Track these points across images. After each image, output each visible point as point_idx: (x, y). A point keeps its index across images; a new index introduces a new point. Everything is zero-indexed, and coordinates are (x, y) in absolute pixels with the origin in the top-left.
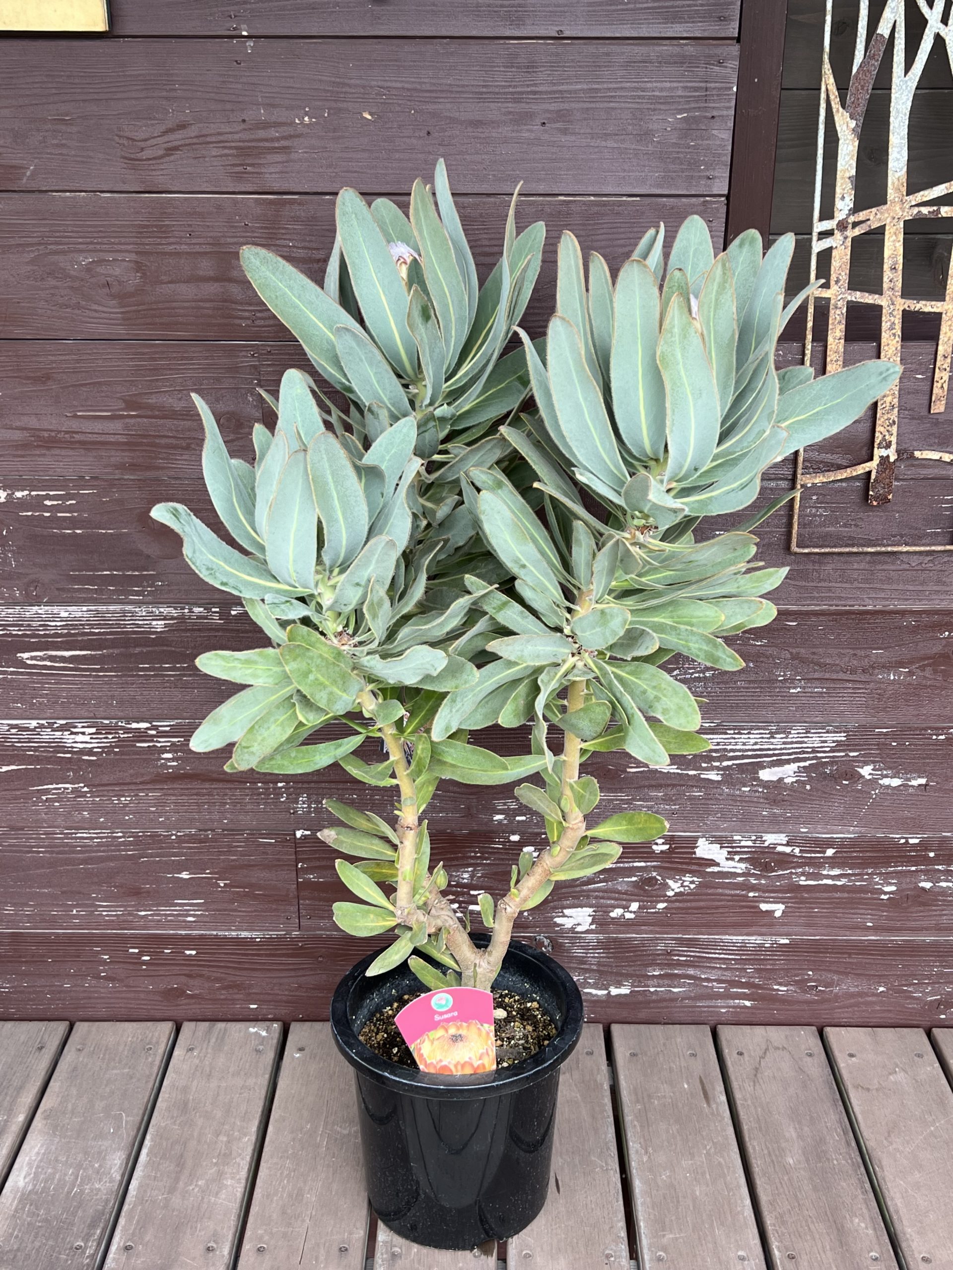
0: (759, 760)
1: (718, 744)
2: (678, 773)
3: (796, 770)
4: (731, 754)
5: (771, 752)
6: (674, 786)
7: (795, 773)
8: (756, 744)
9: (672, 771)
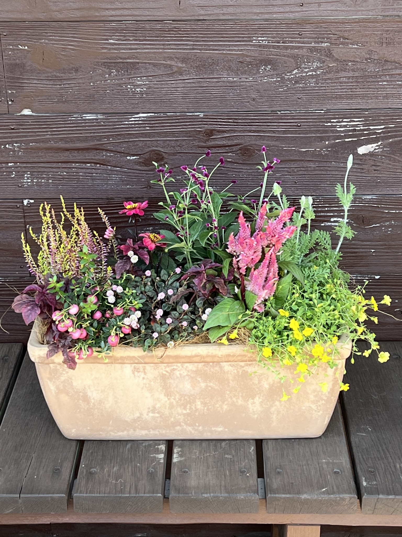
0: (357, 139)
4: (337, 135)
5: (365, 132)
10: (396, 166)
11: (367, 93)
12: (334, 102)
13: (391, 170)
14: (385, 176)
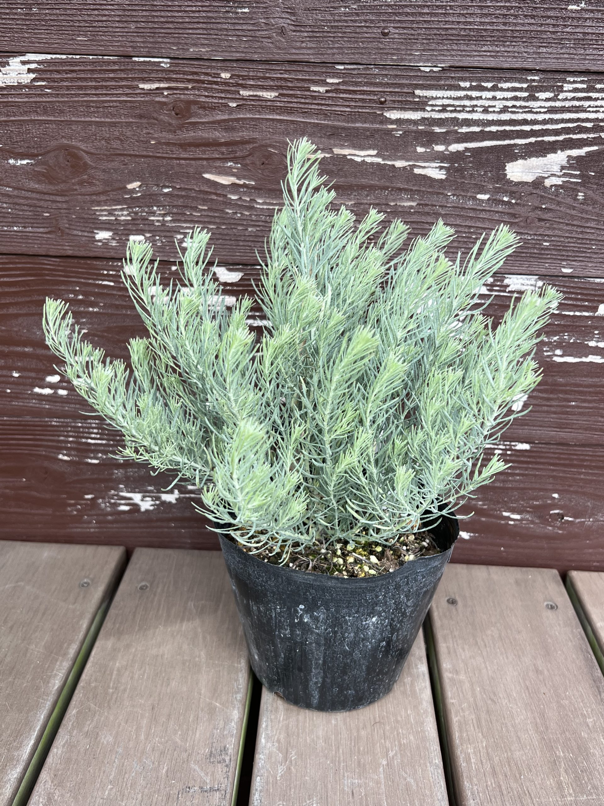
0: (507, 142)
1: (444, 109)
2: (378, 164)
3: (564, 163)
4: (464, 130)
5: (527, 128)
6: (372, 188)
7: (563, 168)
8: (504, 110)
9: (369, 160)
10: (587, 212)
11: (539, 29)
12: (463, 47)
13: (575, 223)
14: (560, 233)
